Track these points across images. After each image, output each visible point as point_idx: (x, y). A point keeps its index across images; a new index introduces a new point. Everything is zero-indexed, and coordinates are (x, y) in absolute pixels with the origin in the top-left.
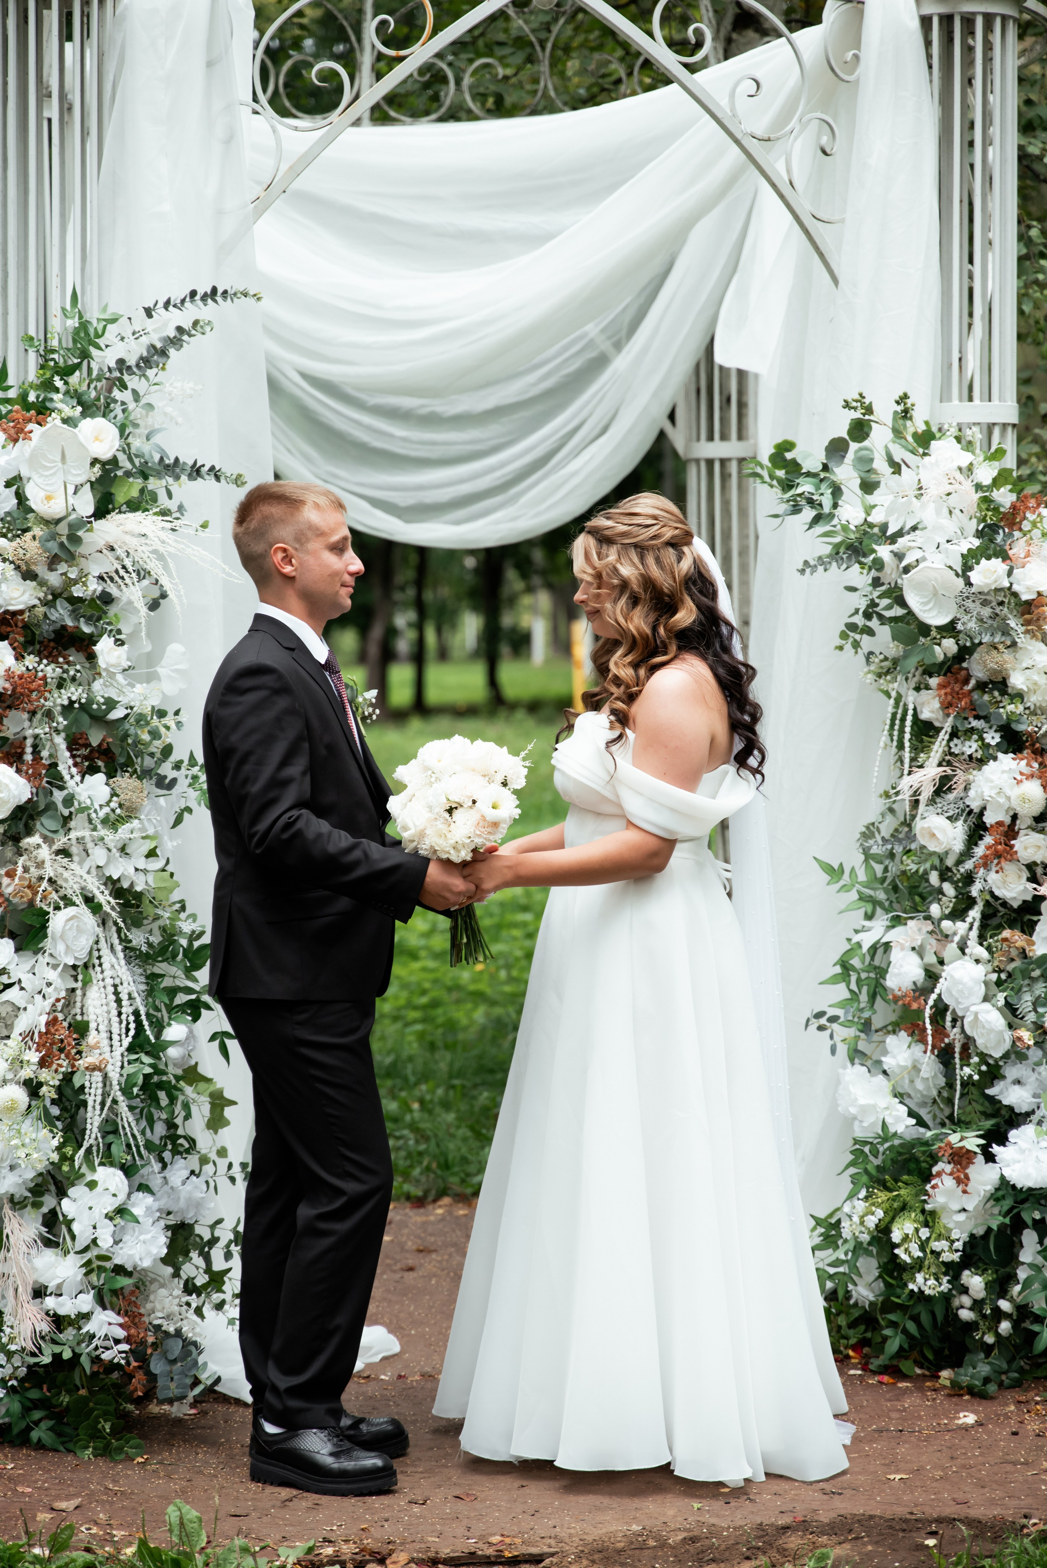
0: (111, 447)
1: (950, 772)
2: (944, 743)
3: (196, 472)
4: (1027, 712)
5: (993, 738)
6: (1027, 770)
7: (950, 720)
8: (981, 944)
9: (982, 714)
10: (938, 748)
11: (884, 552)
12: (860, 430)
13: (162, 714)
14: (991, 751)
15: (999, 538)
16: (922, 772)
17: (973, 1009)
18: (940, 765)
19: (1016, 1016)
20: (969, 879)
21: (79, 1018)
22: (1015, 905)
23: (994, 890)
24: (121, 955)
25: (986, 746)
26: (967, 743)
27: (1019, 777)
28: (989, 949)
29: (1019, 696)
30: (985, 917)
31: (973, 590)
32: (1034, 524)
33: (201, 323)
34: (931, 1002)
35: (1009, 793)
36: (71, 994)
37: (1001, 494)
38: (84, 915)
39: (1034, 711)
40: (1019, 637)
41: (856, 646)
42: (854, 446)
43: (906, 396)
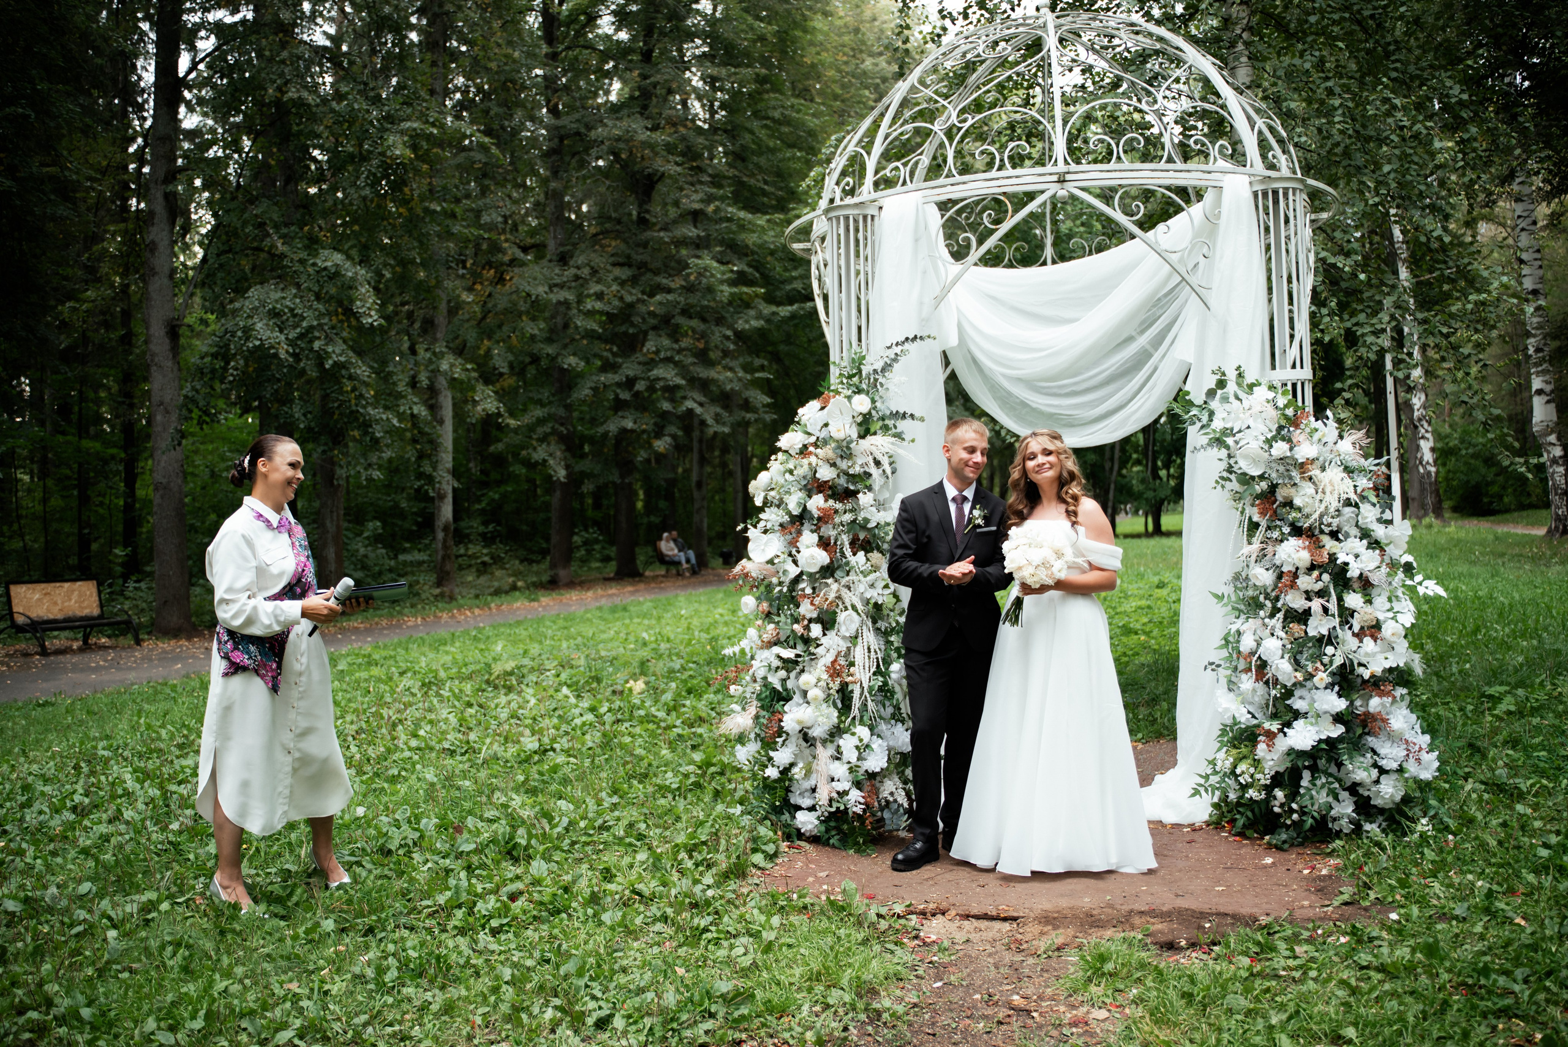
0: (867, 407)
1: (1265, 547)
2: (1263, 532)
3: (904, 416)
4: (1303, 517)
5: (1286, 530)
6: (1302, 545)
7: (1264, 521)
8: (1282, 631)
9: (1281, 519)
10: (1259, 535)
11: (1230, 441)
12: (1221, 384)
14: (1285, 536)
15: (1287, 432)
16: (1251, 546)
17: (1275, 662)
18: (1262, 542)
19: (1297, 667)
20: (1277, 598)
21: (852, 659)
22: (1300, 611)
23: (1289, 604)
24: (872, 632)
25: (1283, 534)
26: (1274, 533)
27: (1298, 549)
28: (1286, 633)
29: (1299, 509)
30: (1285, 618)
31: (1273, 458)
32: (1306, 426)
33: (904, 351)
34: (1255, 659)
35: (1294, 557)
36: (849, 649)
37: (1290, 412)
38: (854, 614)
39: (1308, 516)
40: (1297, 481)
41: (1223, 486)
42: (1219, 392)
43: (1240, 367)
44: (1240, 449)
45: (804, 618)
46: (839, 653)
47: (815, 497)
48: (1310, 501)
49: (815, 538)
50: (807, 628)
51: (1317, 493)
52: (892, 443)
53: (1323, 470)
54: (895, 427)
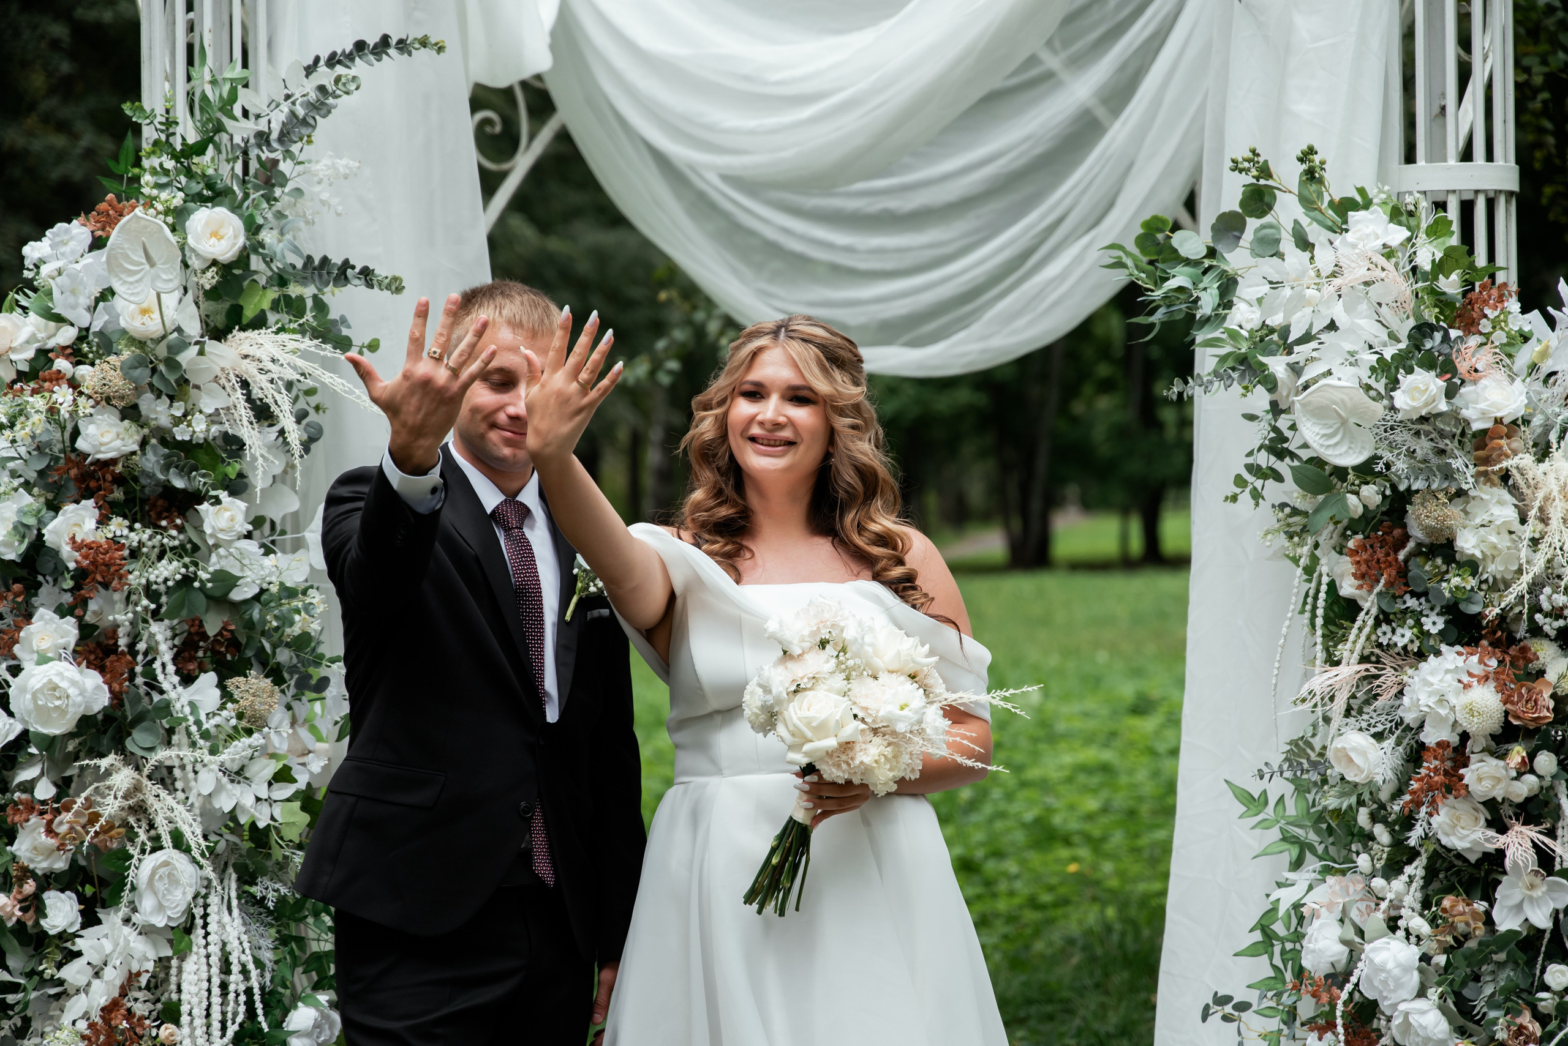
0: (234, 244)
1: (1374, 671)
2: (1367, 630)
3: (342, 274)
4: (1484, 587)
5: (1434, 623)
6: (1478, 670)
7: (1373, 597)
8: (1422, 915)
9: (1420, 590)
10: (1358, 636)
11: (1277, 365)
12: (1258, 200)
13: (290, 593)
14: (1432, 642)
15: (1437, 342)
16: (1335, 670)
17: (1402, 1007)
18: (1364, 659)
19: (1471, 1018)
20: (1407, 821)
21: (174, 997)
22: (1473, 858)
23: (1440, 836)
24: (236, 912)
25: (1424, 635)
26: (1399, 631)
27: (1466, 679)
28: (1432, 921)
29: (1472, 566)
30: (1431, 873)
31: (1400, 416)
32: (1498, 324)
33: (343, 80)
34: (1344, 995)
35: (1453, 701)
36: (163, 963)
37: (1451, 284)
38: (179, 860)
39: (1498, 586)
40: (1467, 481)
41: (1256, 495)
42: (1252, 223)
43: (1311, 151)
44: (1306, 387)
45: (27, 873)
46: (132, 978)
47: (69, 508)
48: (1503, 542)
49: (69, 631)
50: (35, 905)
51: (1523, 521)
52: (305, 355)
53: (1543, 452)
54: (320, 306)
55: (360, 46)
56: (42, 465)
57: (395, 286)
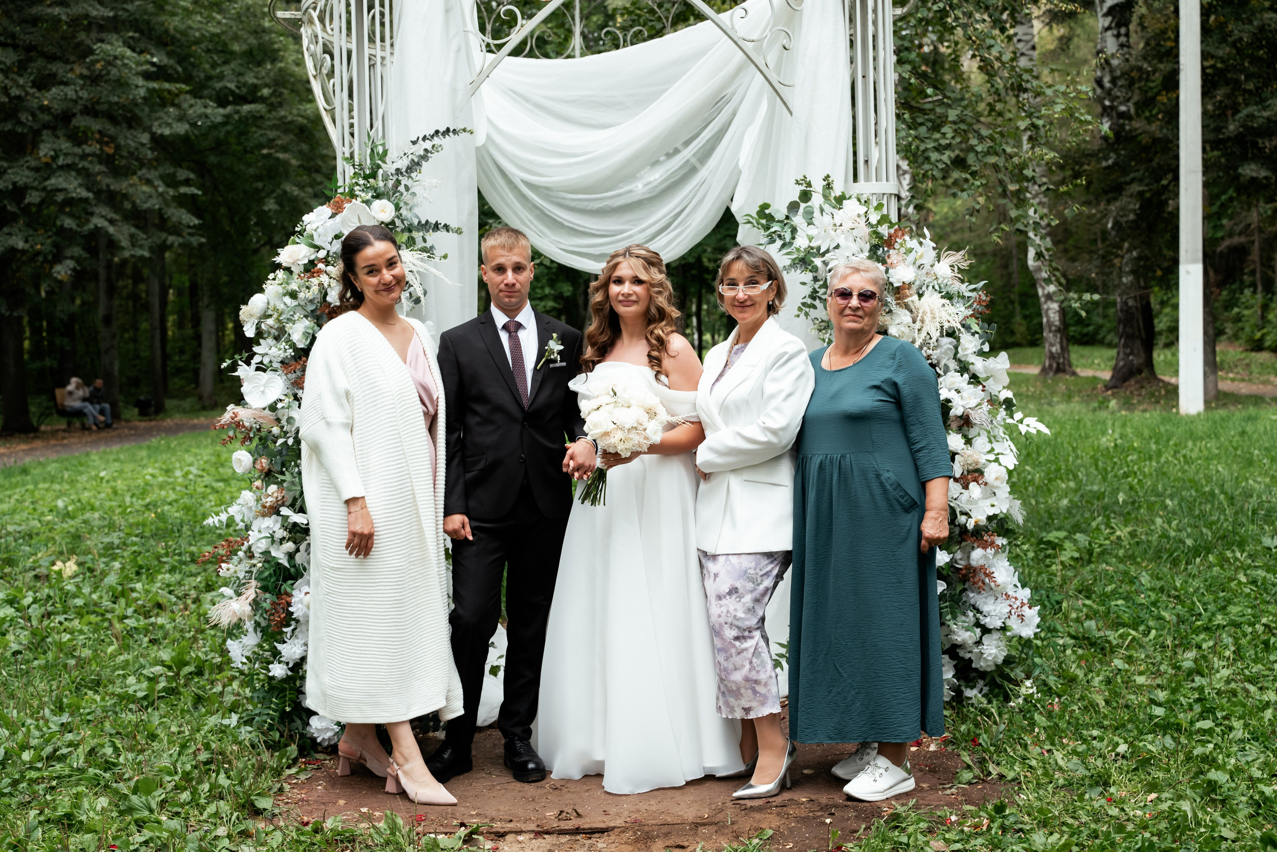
0: (391, 215)
11: (818, 262)
12: (805, 196)
15: (880, 252)
32: (901, 245)
33: (436, 148)
37: (883, 230)
40: (893, 307)
41: (807, 314)
42: (803, 205)
43: (828, 176)
44: (830, 271)
48: (907, 331)
51: (914, 322)
52: (422, 260)
53: (920, 296)
54: (425, 240)
55: (437, 132)
56: (313, 307)
57: (459, 231)
